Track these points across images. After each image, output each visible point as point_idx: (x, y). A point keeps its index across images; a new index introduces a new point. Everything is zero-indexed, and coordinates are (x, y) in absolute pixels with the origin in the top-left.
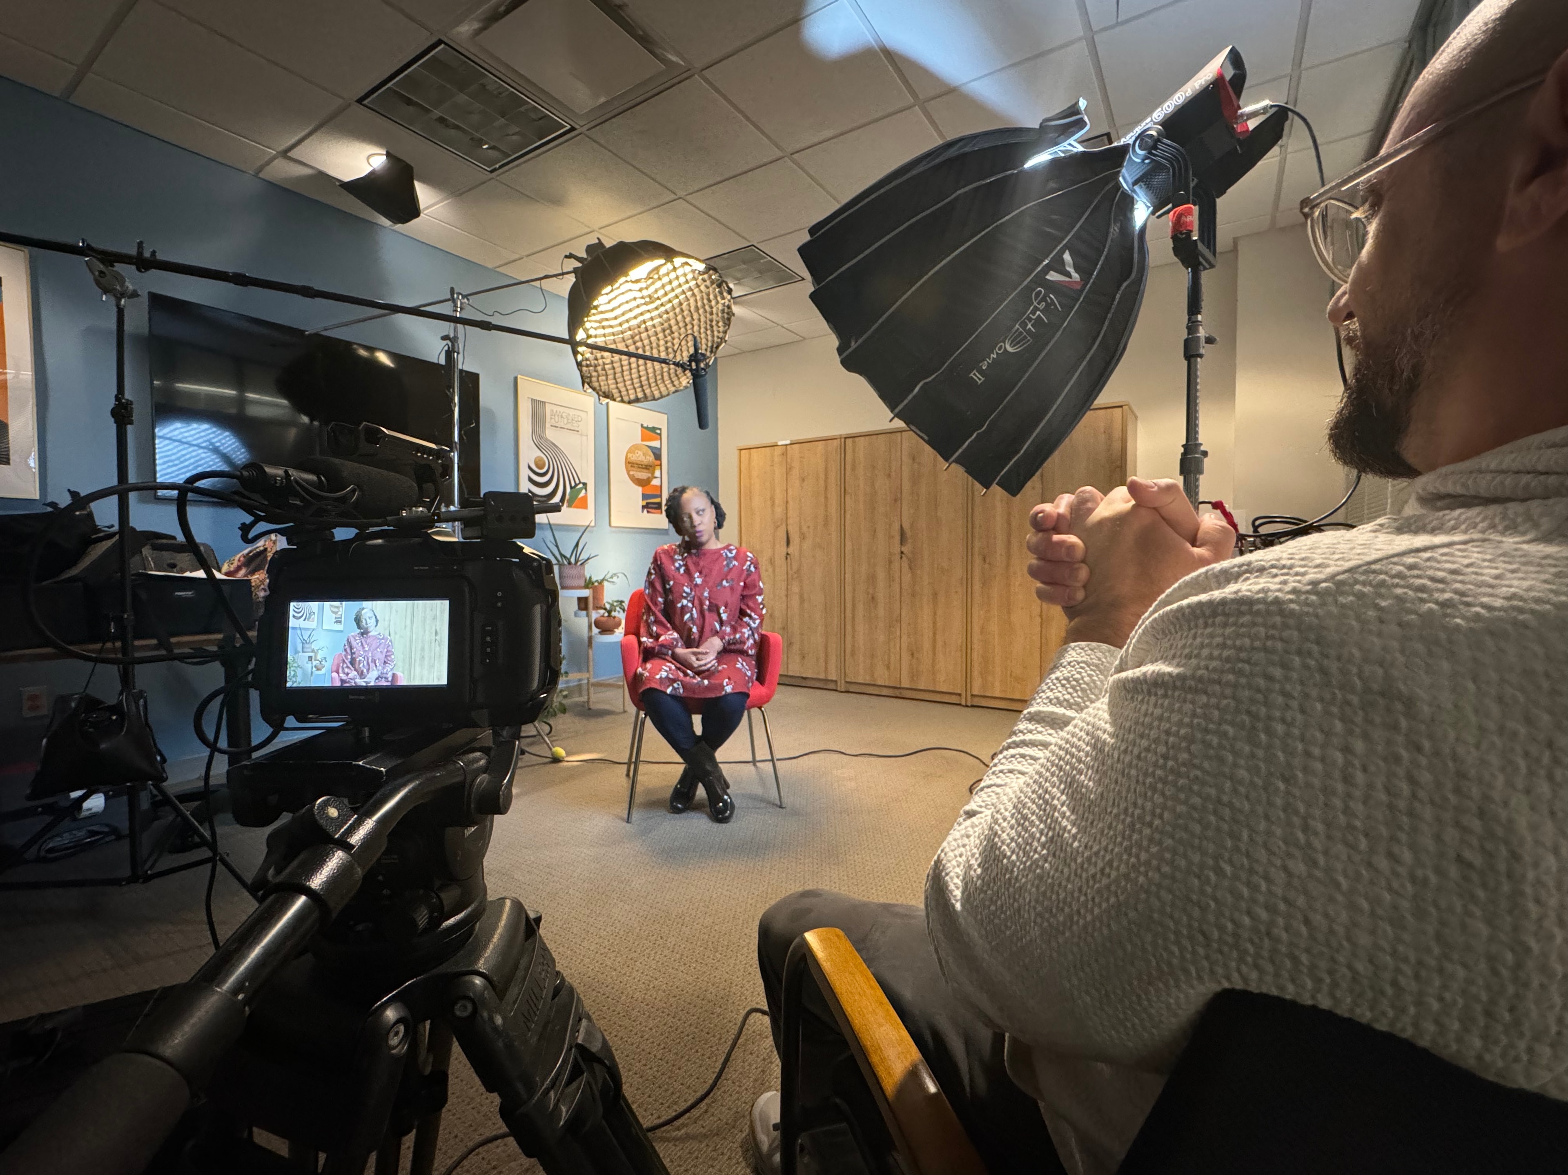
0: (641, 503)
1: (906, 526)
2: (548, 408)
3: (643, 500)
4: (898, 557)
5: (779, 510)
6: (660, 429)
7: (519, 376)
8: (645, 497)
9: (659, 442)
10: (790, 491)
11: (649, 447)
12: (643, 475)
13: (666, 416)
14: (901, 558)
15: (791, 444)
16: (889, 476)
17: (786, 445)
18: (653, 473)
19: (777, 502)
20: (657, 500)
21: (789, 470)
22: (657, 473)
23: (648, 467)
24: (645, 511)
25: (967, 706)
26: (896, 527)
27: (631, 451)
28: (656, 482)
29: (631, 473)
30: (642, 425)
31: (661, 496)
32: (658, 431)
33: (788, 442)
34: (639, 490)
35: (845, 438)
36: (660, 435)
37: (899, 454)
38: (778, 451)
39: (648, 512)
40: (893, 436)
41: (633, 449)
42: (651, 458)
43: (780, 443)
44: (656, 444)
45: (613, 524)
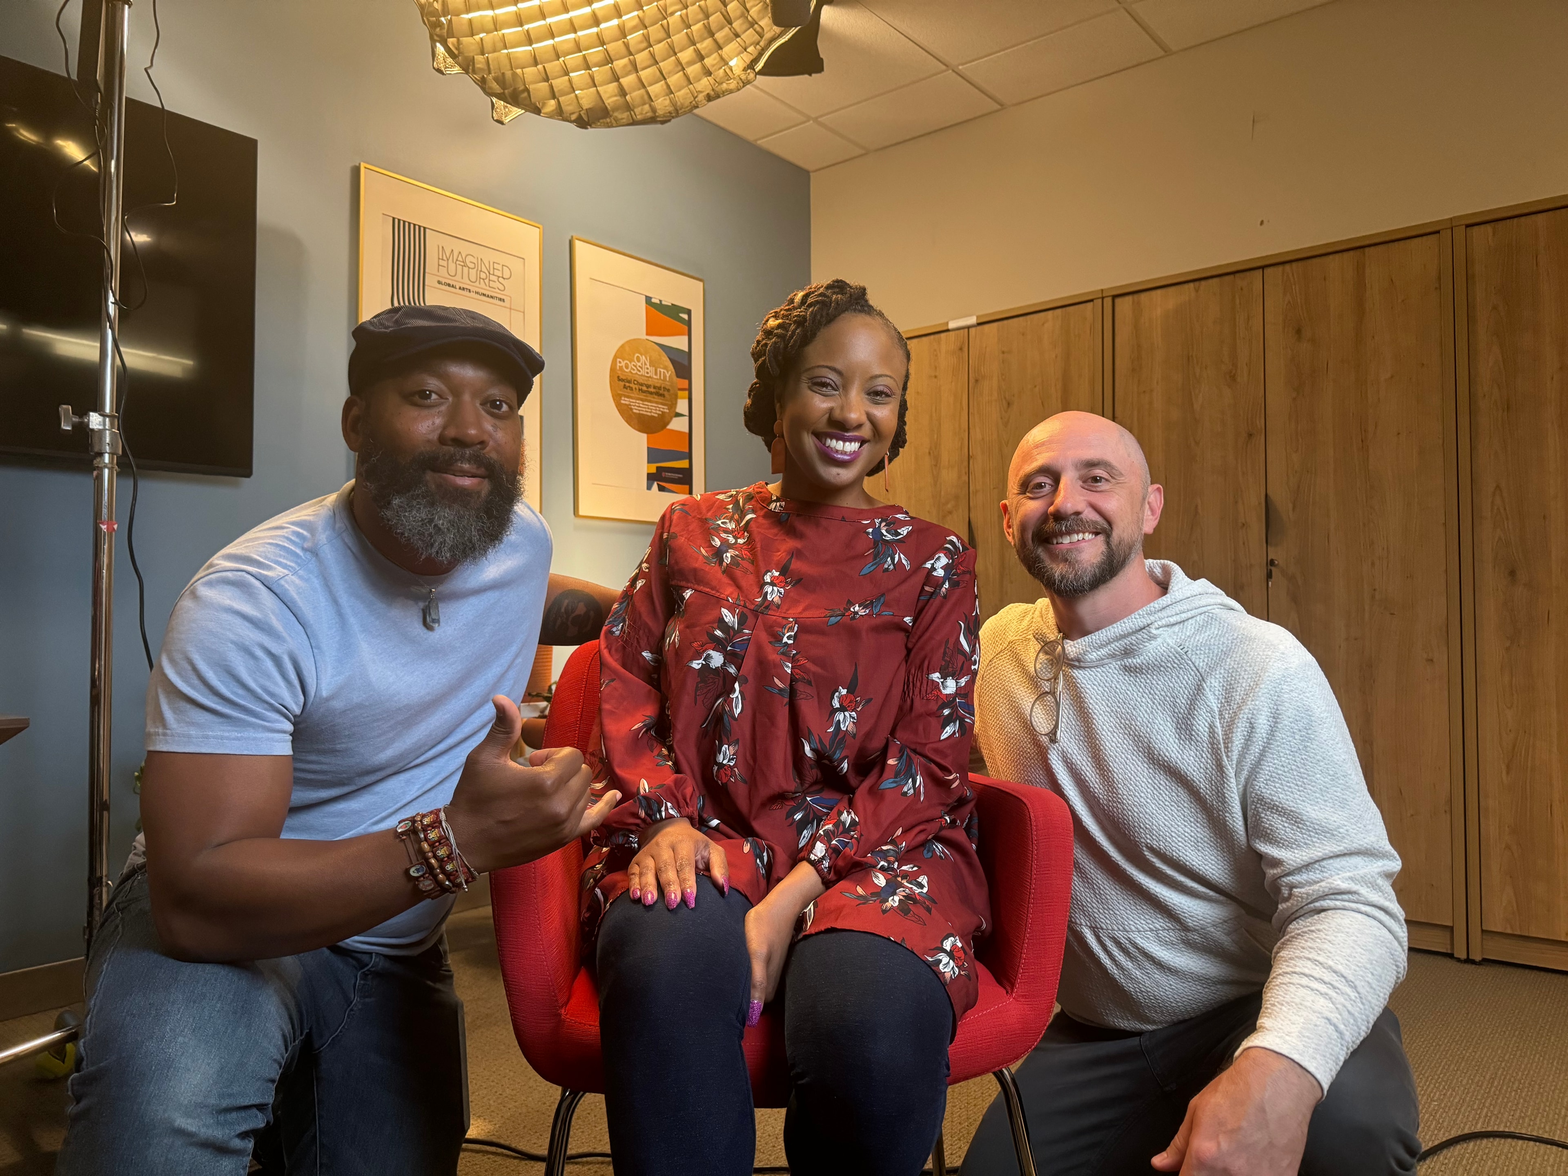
0: (644, 468)
1: (1280, 496)
2: (432, 241)
3: (650, 461)
4: (1259, 573)
5: (950, 477)
6: (689, 312)
7: (363, 165)
8: (653, 455)
9: (685, 338)
10: (977, 434)
11: (662, 346)
12: (652, 408)
13: (701, 284)
14: (1269, 575)
15: (979, 324)
16: (1232, 377)
17: (968, 327)
18: (673, 405)
19: (945, 457)
20: (683, 464)
21: (974, 383)
22: (682, 406)
23: (659, 392)
24: (655, 486)
25: (1469, 961)
26: (1253, 500)
27: (620, 354)
28: (678, 425)
29: (625, 401)
30: (648, 299)
31: (689, 456)
32: (685, 317)
33: (973, 320)
34: (641, 440)
35: (1114, 297)
36: (689, 323)
37: (1257, 323)
38: (947, 343)
39: (661, 489)
40: (1240, 281)
41: (626, 351)
42: (666, 372)
43: (952, 325)
44: (679, 342)
45: (581, 513)
